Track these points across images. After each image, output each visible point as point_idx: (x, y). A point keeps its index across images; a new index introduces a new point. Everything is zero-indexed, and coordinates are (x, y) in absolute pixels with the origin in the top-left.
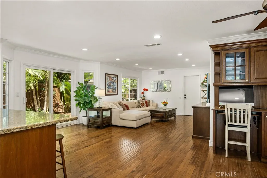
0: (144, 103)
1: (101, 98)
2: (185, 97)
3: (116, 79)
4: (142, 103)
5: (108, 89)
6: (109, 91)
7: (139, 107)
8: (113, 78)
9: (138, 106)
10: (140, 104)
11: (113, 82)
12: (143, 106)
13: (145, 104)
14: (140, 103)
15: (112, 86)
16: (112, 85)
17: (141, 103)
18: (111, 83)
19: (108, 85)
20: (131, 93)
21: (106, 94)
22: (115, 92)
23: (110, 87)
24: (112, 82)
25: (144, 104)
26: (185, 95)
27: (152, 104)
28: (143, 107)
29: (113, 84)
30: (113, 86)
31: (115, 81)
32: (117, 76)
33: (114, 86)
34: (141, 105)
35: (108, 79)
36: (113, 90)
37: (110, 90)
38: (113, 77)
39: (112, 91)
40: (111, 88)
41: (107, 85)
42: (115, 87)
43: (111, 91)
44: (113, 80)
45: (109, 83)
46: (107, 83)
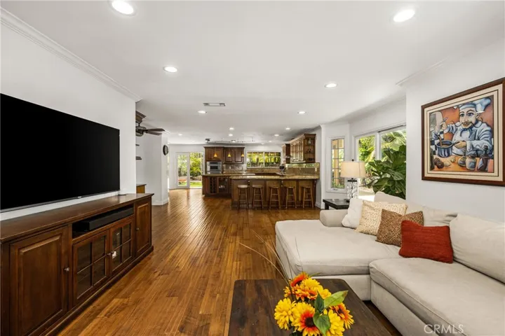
5: (435, 157)
6: (441, 166)
8: (464, 110)
11: (467, 123)
15: (462, 144)
16: (459, 138)
18: (452, 134)
19: (437, 142)
21: (426, 175)
23: (448, 150)
24: (462, 127)
29: (467, 134)
31: (486, 117)
33: (476, 143)
37: (446, 161)
38: (471, 103)
40: (455, 150)
41: (432, 143)
42: (481, 144)
43: (454, 167)
44: (470, 114)
45: (442, 133)
46: (433, 135)
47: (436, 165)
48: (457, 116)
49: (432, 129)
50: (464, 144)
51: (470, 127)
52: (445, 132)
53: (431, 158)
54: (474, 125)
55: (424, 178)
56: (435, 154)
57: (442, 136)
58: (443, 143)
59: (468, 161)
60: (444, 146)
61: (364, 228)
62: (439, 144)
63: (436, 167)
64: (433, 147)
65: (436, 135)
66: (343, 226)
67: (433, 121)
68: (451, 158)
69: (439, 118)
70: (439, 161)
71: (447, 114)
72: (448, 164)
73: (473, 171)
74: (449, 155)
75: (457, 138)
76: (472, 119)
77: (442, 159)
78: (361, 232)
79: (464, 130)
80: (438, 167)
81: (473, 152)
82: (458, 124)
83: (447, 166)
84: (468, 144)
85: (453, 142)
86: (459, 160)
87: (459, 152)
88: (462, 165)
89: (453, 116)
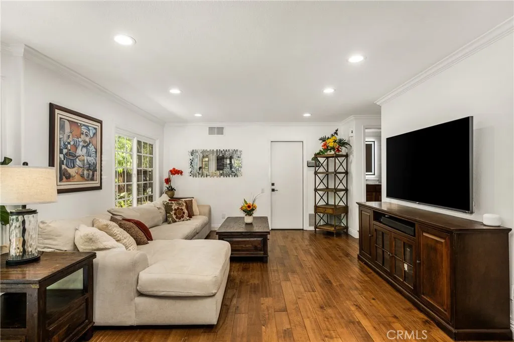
0: (184, 208)
1: (34, 212)
2: (273, 187)
3: (95, 134)
4: (178, 208)
5: (64, 167)
6: (69, 177)
7: (170, 223)
8: (84, 129)
9: (167, 217)
10: (173, 213)
11: (85, 142)
12: (183, 217)
13: (186, 211)
14: (172, 210)
15: (83, 158)
16: (80, 152)
17: (175, 210)
18: (76, 147)
19: (65, 151)
20: (138, 181)
22: (92, 179)
23: (73, 162)
25: (184, 213)
26: (273, 184)
27: (197, 209)
28: (182, 219)
29: (85, 150)
30: (85, 158)
31: (94, 141)
32: (99, 125)
33: (89, 159)
34: (175, 214)
35: (62, 127)
36: (86, 172)
37: (72, 171)
38: (87, 127)
39: (82, 176)
40: (78, 163)
42: (91, 160)
43: (77, 177)
44: (86, 135)
45: (69, 143)
46: (62, 143)
47: (64, 175)
52: (71, 143)
53: (60, 167)
54: (88, 145)
56: (63, 164)
57: (69, 146)
58: (69, 153)
60: (70, 157)
62: (66, 154)
63: (64, 178)
64: (62, 156)
65: (64, 144)
67: (62, 128)
68: (75, 170)
69: (67, 127)
70: (67, 171)
71: (73, 127)
72: (73, 174)
73: (88, 180)
74: (74, 167)
76: (87, 140)
79: (83, 146)
80: (66, 178)
81: (88, 166)
83: (73, 177)
85: (77, 154)
86: (81, 171)
87: (80, 164)
89: (77, 131)
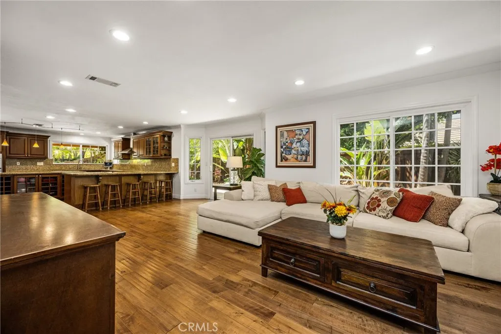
3: (308, 132)
4: (376, 198)
5: (283, 155)
6: (286, 160)
8: (298, 132)
11: (299, 139)
13: (384, 205)
18: (292, 144)
19: (284, 147)
21: (278, 165)
22: (306, 161)
23: (290, 151)
24: (296, 140)
25: (380, 205)
29: (299, 144)
31: (307, 137)
33: (302, 148)
37: (289, 157)
38: (301, 129)
40: (293, 151)
41: (282, 147)
42: (304, 149)
44: (300, 135)
45: (287, 142)
46: (282, 143)
47: (283, 159)
48: (294, 135)
49: (282, 140)
50: (297, 149)
51: (300, 141)
52: (289, 142)
53: (281, 155)
54: (302, 140)
55: (277, 166)
56: (283, 153)
57: (287, 144)
58: (287, 147)
59: (299, 157)
60: (288, 149)
61: (260, 197)
62: (285, 148)
63: (284, 160)
64: (282, 150)
65: (284, 143)
66: (243, 200)
67: (282, 135)
68: (291, 156)
69: (285, 134)
70: (285, 156)
71: (289, 133)
72: (290, 158)
73: (301, 162)
74: (290, 154)
75: (294, 145)
76: (301, 137)
77: (286, 156)
78: (259, 200)
79: (297, 142)
80: (285, 160)
81: (301, 153)
82: (295, 139)
83: (289, 160)
84: (299, 148)
85: (293, 147)
86: (295, 156)
87: (295, 153)
88: (297, 159)
89: (292, 134)
